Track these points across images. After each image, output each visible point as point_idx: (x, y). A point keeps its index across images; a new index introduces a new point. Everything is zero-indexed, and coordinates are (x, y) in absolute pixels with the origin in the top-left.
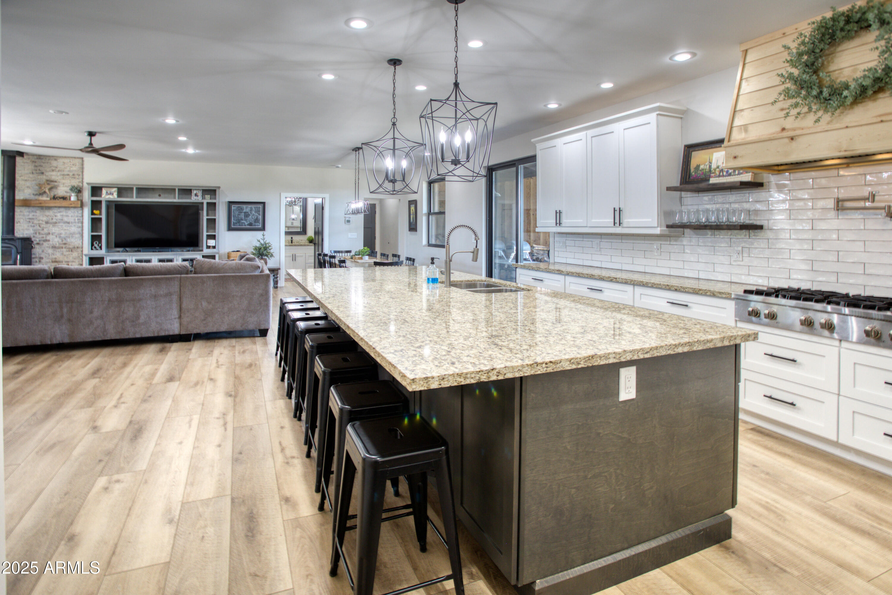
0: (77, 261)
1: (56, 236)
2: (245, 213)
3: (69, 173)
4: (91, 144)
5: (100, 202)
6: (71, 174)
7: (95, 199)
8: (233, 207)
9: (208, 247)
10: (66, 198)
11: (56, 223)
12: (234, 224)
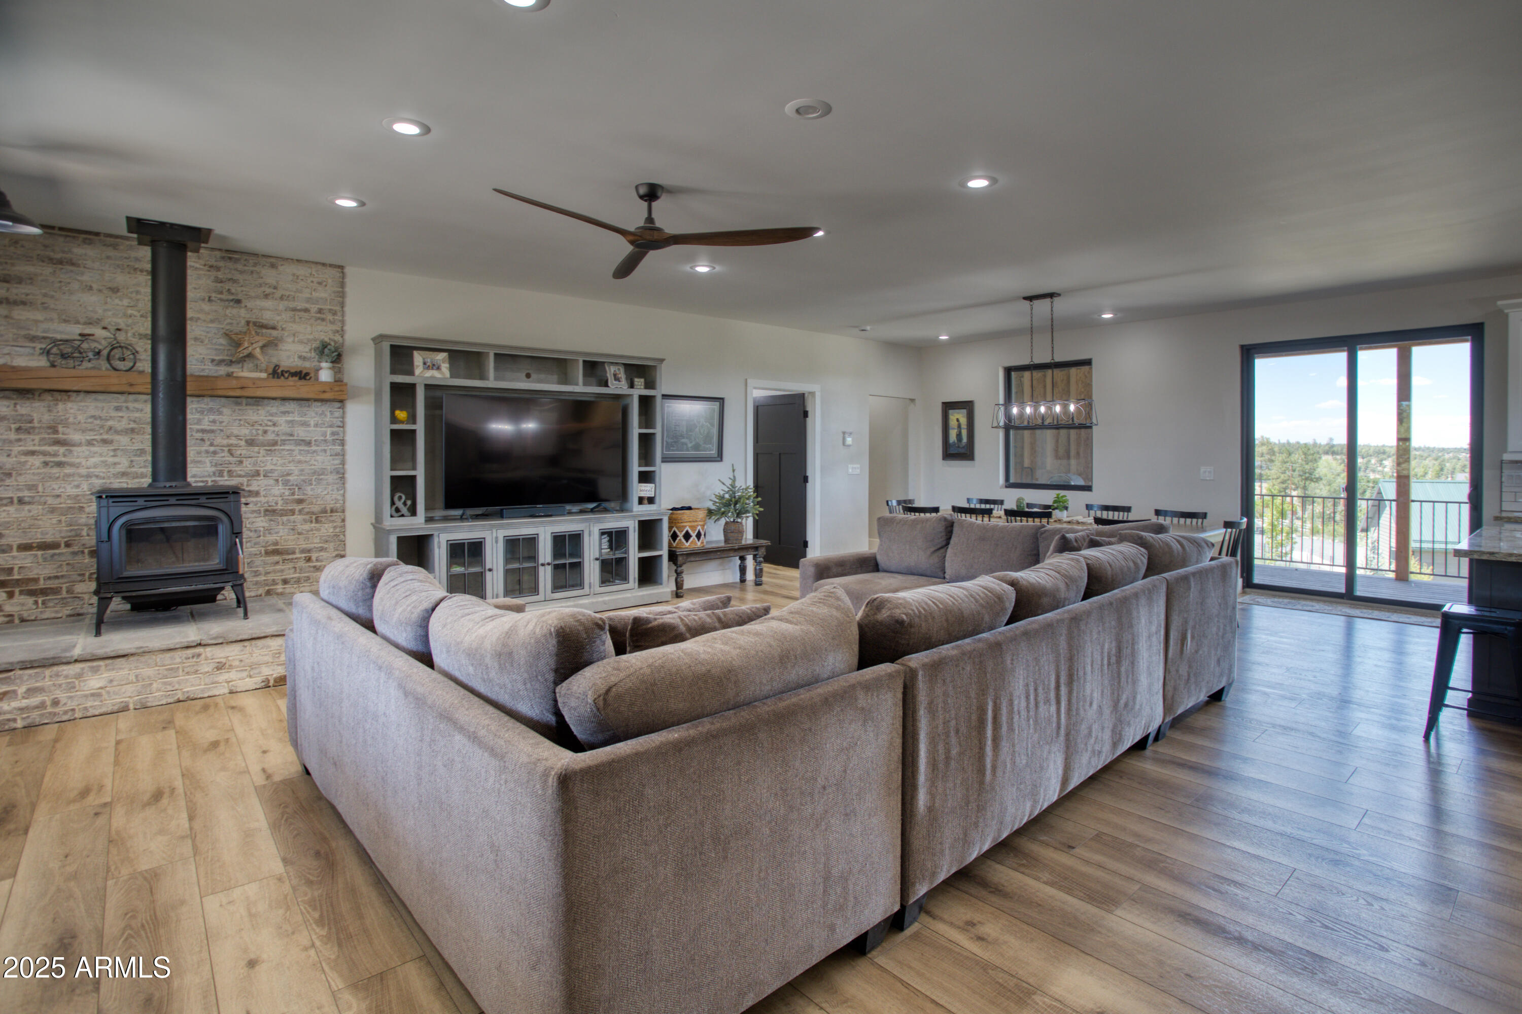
0: (331, 546)
1: (277, 480)
3: (308, 306)
4: (650, 219)
5: (412, 387)
6: (314, 308)
7: (400, 379)
9: (642, 501)
10: (307, 374)
11: (275, 443)
12: (668, 447)
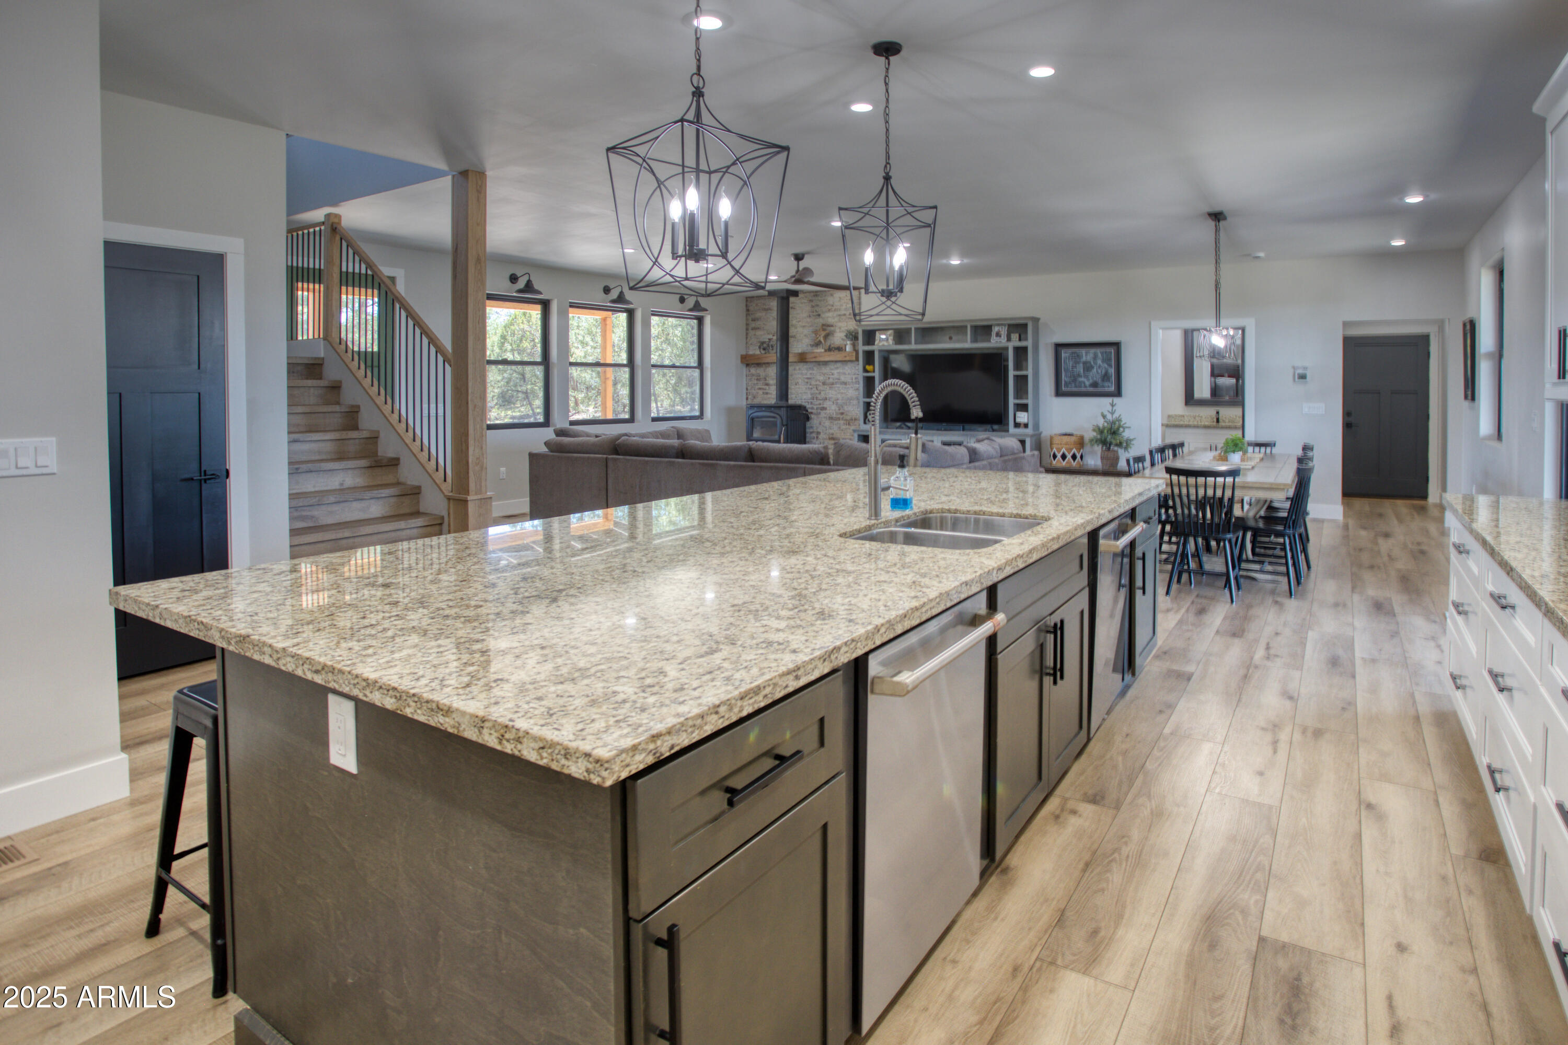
1: (833, 403)
2: (1085, 363)
3: (845, 312)
5: (873, 353)
7: (867, 348)
8: (1065, 354)
9: (1017, 425)
10: (842, 348)
11: (833, 384)
12: (1066, 384)
